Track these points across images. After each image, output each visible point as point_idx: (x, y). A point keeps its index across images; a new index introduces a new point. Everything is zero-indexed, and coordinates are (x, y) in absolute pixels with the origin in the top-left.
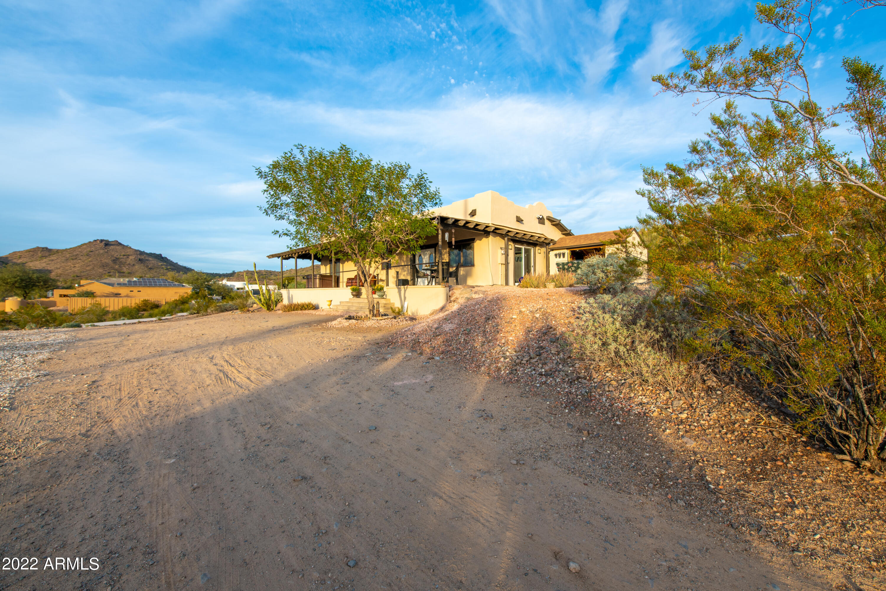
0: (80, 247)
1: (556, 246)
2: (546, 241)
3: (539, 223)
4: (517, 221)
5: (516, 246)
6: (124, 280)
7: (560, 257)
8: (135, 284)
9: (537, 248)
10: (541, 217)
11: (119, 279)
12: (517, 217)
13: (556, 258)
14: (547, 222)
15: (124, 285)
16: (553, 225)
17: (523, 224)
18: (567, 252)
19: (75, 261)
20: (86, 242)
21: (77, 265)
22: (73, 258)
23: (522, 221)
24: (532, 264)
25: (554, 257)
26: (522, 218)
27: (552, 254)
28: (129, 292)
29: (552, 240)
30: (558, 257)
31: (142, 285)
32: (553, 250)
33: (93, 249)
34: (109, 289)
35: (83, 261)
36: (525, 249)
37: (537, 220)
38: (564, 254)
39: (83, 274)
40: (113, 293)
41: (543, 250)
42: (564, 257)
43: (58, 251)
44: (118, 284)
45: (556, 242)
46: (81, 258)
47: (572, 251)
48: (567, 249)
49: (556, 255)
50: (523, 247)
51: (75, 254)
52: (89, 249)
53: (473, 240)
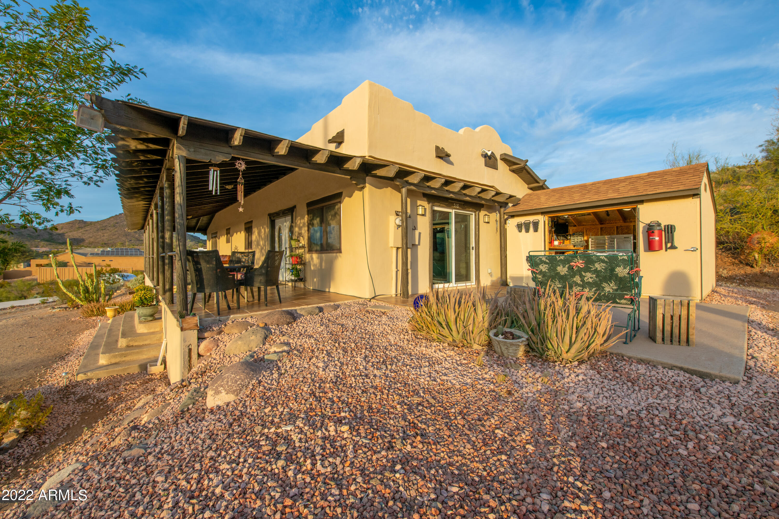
0: (108, 219)
1: (519, 208)
2: (497, 198)
3: (486, 165)
4: (439, 157)
5: (436, 208)
6: (98, 250)
7: (527, 231)
8: (108, 254)
9: (482, 213)
10: (489, 153)
11: (94, 249)
12: (437, 148)
13: (520, 231)
14: (501, 164)
15: (97, 254)
16: (513, 171)
17: (451, 163)
18: (542, 220)
19: (104, 231)
20: (114, 215)
21: (105, 235)
22: (103, 228)
23: (448, 155)
24: (473, 244)
25: (516, 230)
26: (448, 150)
27: (512, 224)
28: (101, 262)
29: (511, 197)
30: (523, 230)
31: (113, 254)
32: (513, 216)
33: (119, 221)
34: (82, 259)
35: (111, 231)
36: (456, 215)
37: (483, 160)
38: (536, 225)
39: (109, 242)
40: (85, 263)
41: (494, 216)
42: (536, 230)
43: (91, 223)
44: (91, 254)
45: (519, 200)
46: (109, 228)
47: (552, 219)
48: (543, 213)
49: (519, 227)
50: (453, 212)
51: (104, 225)
52: (115, 221)
53: (338, 197)
